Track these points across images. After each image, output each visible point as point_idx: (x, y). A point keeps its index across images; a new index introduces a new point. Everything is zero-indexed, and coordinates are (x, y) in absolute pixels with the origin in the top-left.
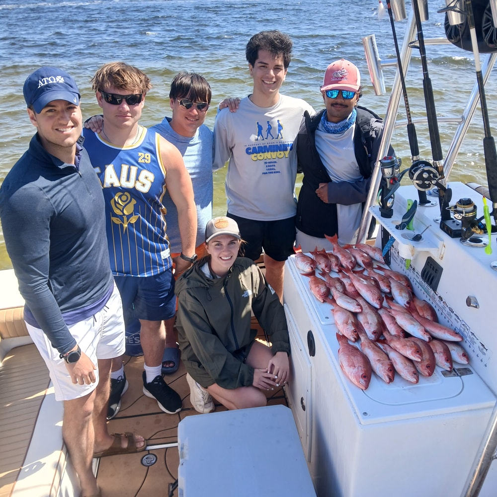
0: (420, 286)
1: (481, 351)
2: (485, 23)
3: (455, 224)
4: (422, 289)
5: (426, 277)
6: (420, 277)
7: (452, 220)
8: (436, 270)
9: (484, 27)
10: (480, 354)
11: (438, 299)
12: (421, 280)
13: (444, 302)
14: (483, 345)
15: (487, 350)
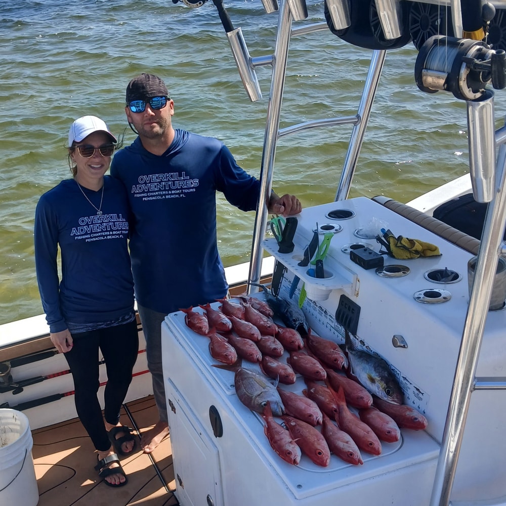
0: (335, 332)
1: (417, 396)
2: (373, 18)
3: (367, 252)
4: (339, 335)
5: (342, 320)
6: (335, 321)
7: (363, 249)
8: (353, 309)
9: (372, 22)
10: (416, 400)
11: (360, 344)
12: (336, 324)
13: (366, 347)
14: (418, 390)
15: (422, 394)
